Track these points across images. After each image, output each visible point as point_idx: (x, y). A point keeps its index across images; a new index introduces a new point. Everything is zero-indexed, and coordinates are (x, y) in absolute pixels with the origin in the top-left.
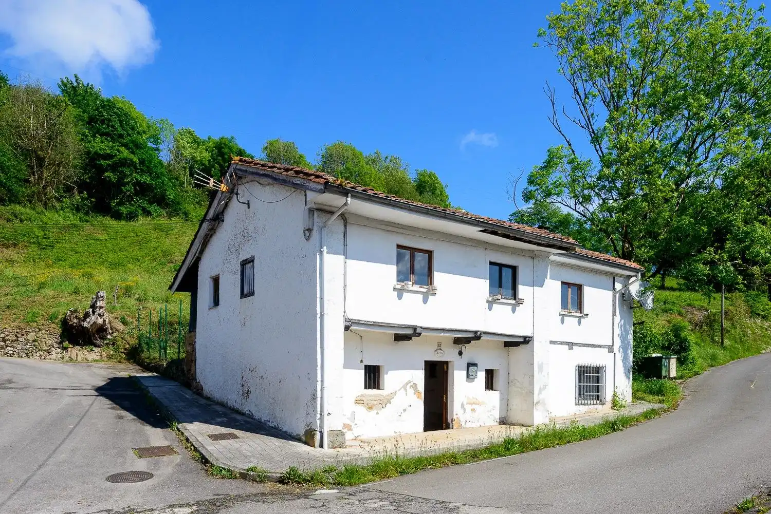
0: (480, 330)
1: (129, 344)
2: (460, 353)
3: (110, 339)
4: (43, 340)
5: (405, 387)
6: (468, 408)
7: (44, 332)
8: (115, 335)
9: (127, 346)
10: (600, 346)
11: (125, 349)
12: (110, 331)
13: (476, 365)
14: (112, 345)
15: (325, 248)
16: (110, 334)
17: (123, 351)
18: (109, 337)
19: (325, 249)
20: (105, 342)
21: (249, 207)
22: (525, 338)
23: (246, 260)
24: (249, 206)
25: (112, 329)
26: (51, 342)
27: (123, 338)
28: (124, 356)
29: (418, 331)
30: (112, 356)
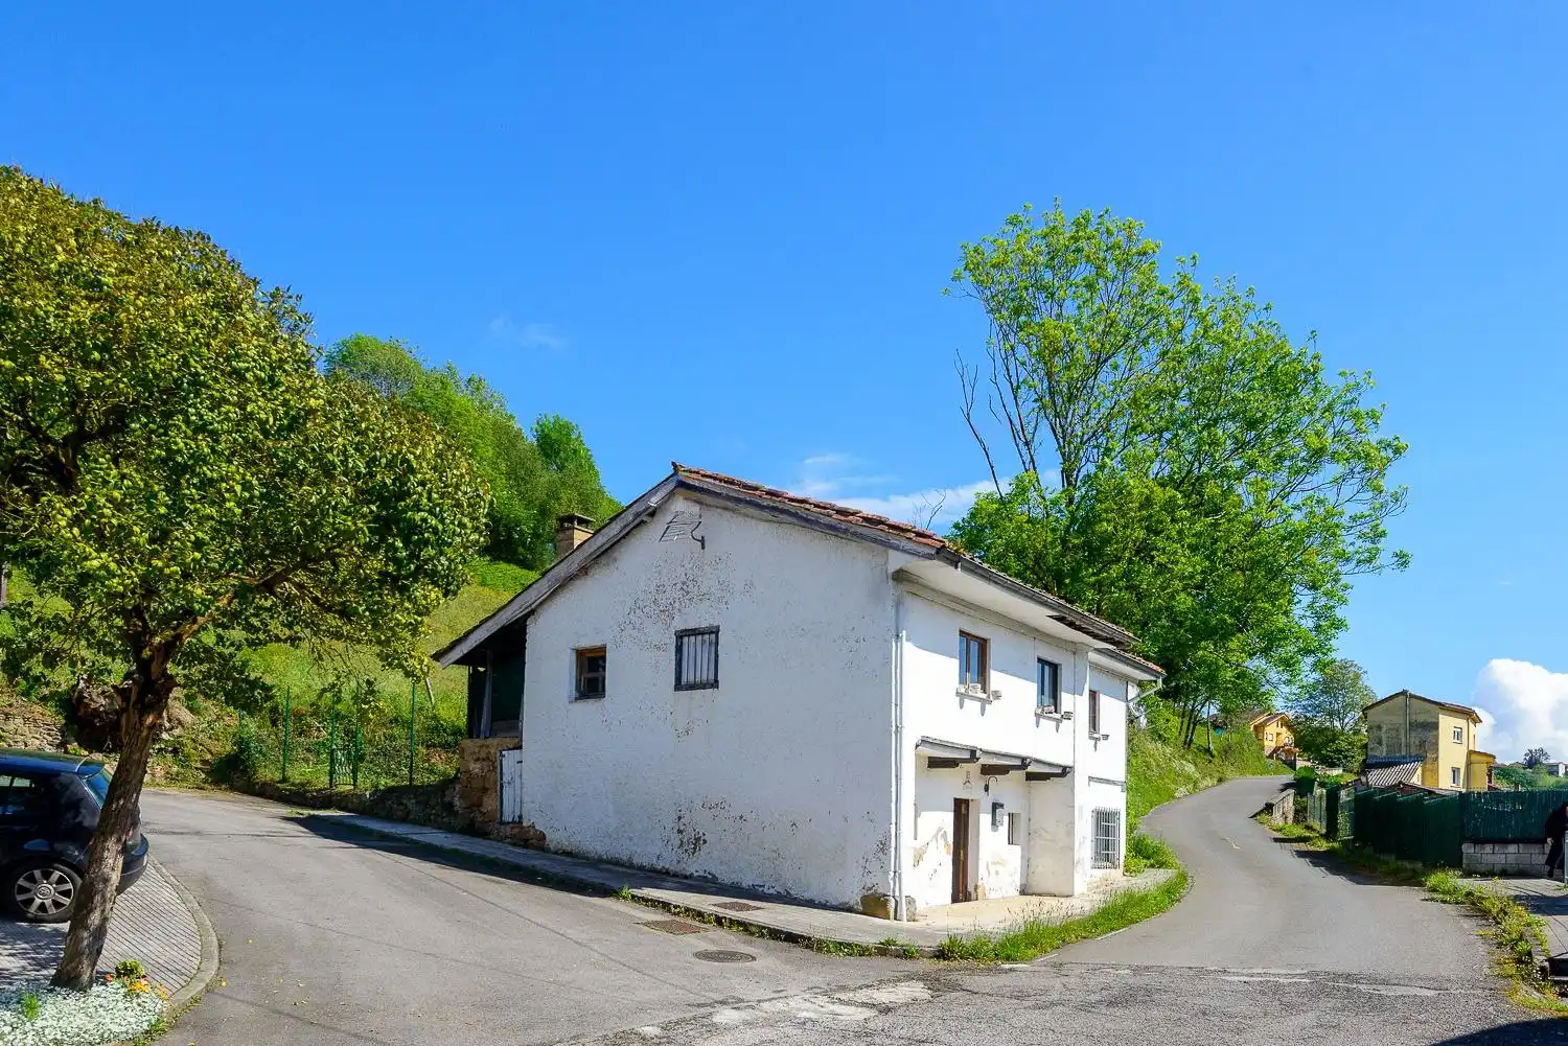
0: (1030, 755)
1: (212, 754)
2: (987, 788)
3: (166, 741)
4: (19, 738)
5: (936, 836)
6: (993, 868)
7: (19, 721)
8: (177, 732)
9: (209, 757)
10: (1108, 781)
11: (205, 762)
12: (167, 725)
13: (1002, 806)
14: (171, 752)
15: (904, 632)
16: (167, 731)
17: (199, 765)
18: (165, 736)
19: (904, 634)
20: (157, 746)
21: (703, 548)
22: (1065, 768)
23: (696, 629)
24: (703, 545)
25: (170, 721)
26: (38, 742)
27: (194, 741)
28: (203, 776)
29: (978, 754)
30: (178, 774)
